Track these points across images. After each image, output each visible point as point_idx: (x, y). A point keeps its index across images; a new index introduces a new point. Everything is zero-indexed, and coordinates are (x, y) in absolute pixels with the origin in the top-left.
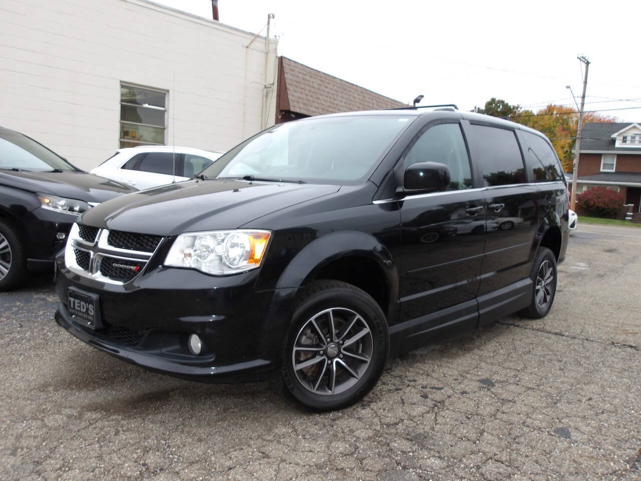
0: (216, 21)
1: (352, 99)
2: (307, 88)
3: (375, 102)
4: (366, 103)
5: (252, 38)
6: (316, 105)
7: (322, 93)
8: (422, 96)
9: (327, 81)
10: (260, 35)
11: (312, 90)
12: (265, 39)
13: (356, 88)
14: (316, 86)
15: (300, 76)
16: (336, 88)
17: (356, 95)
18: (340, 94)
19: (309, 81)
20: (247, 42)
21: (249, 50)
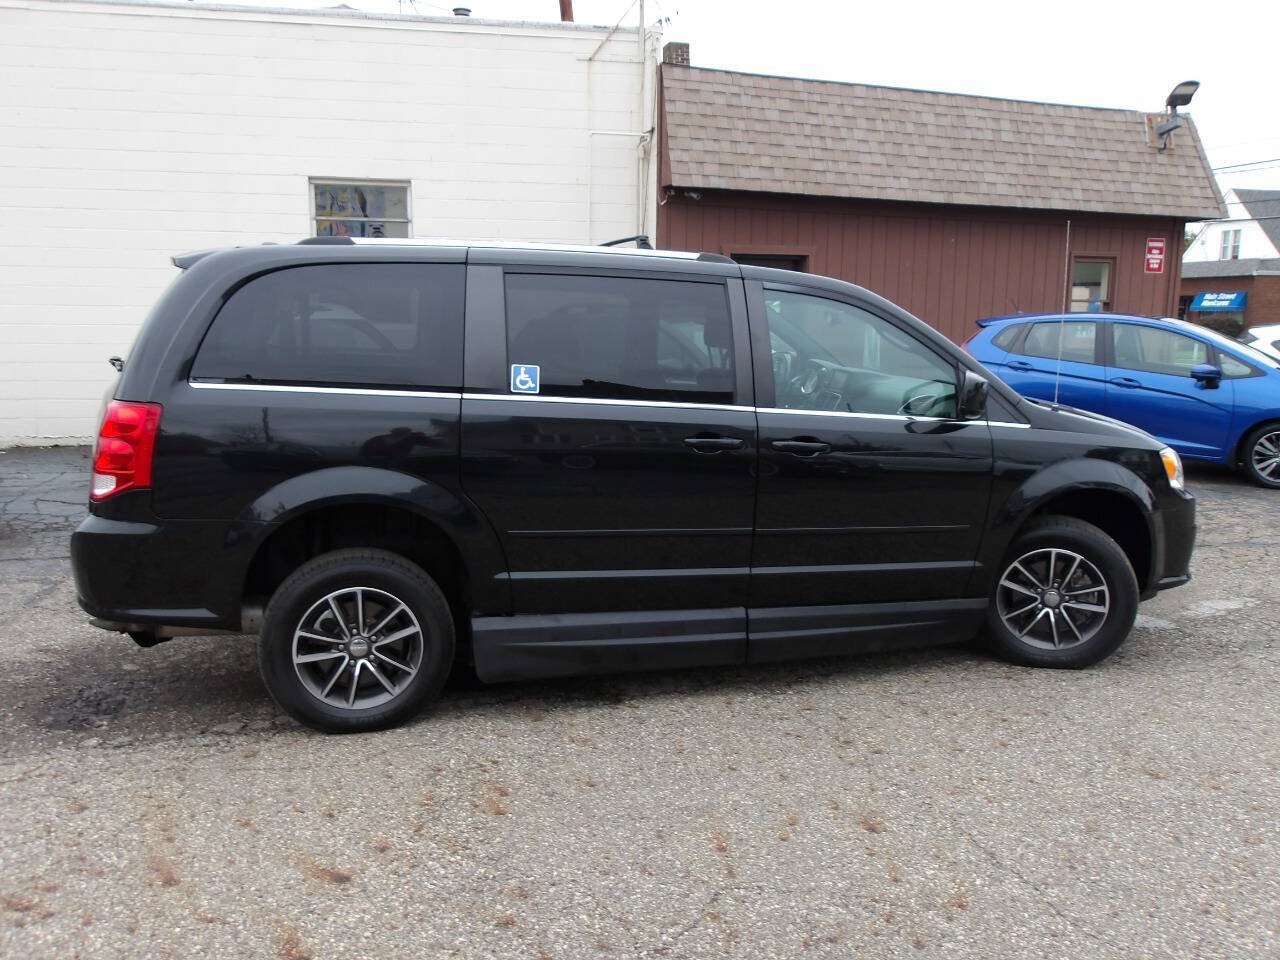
0: (567, 23)
1: (910, 128)
2: (741, 125)
3: (1006, 125)
4: (968, 134)
5: (603, 36)
6: (766, 161)
7: (794, 129)
8: (1194, 84)
9: (817, 98)
10: (621, 25)
11: (758, 127)
12: (637, 31)
13: (929, 99)
14: (774, 115)
15: (720, 100)
16: (849, 111)
17: (928, 118)
18: (862, 123)
19: (748, 108)
20: (588, 49)
21: (596, 66)
